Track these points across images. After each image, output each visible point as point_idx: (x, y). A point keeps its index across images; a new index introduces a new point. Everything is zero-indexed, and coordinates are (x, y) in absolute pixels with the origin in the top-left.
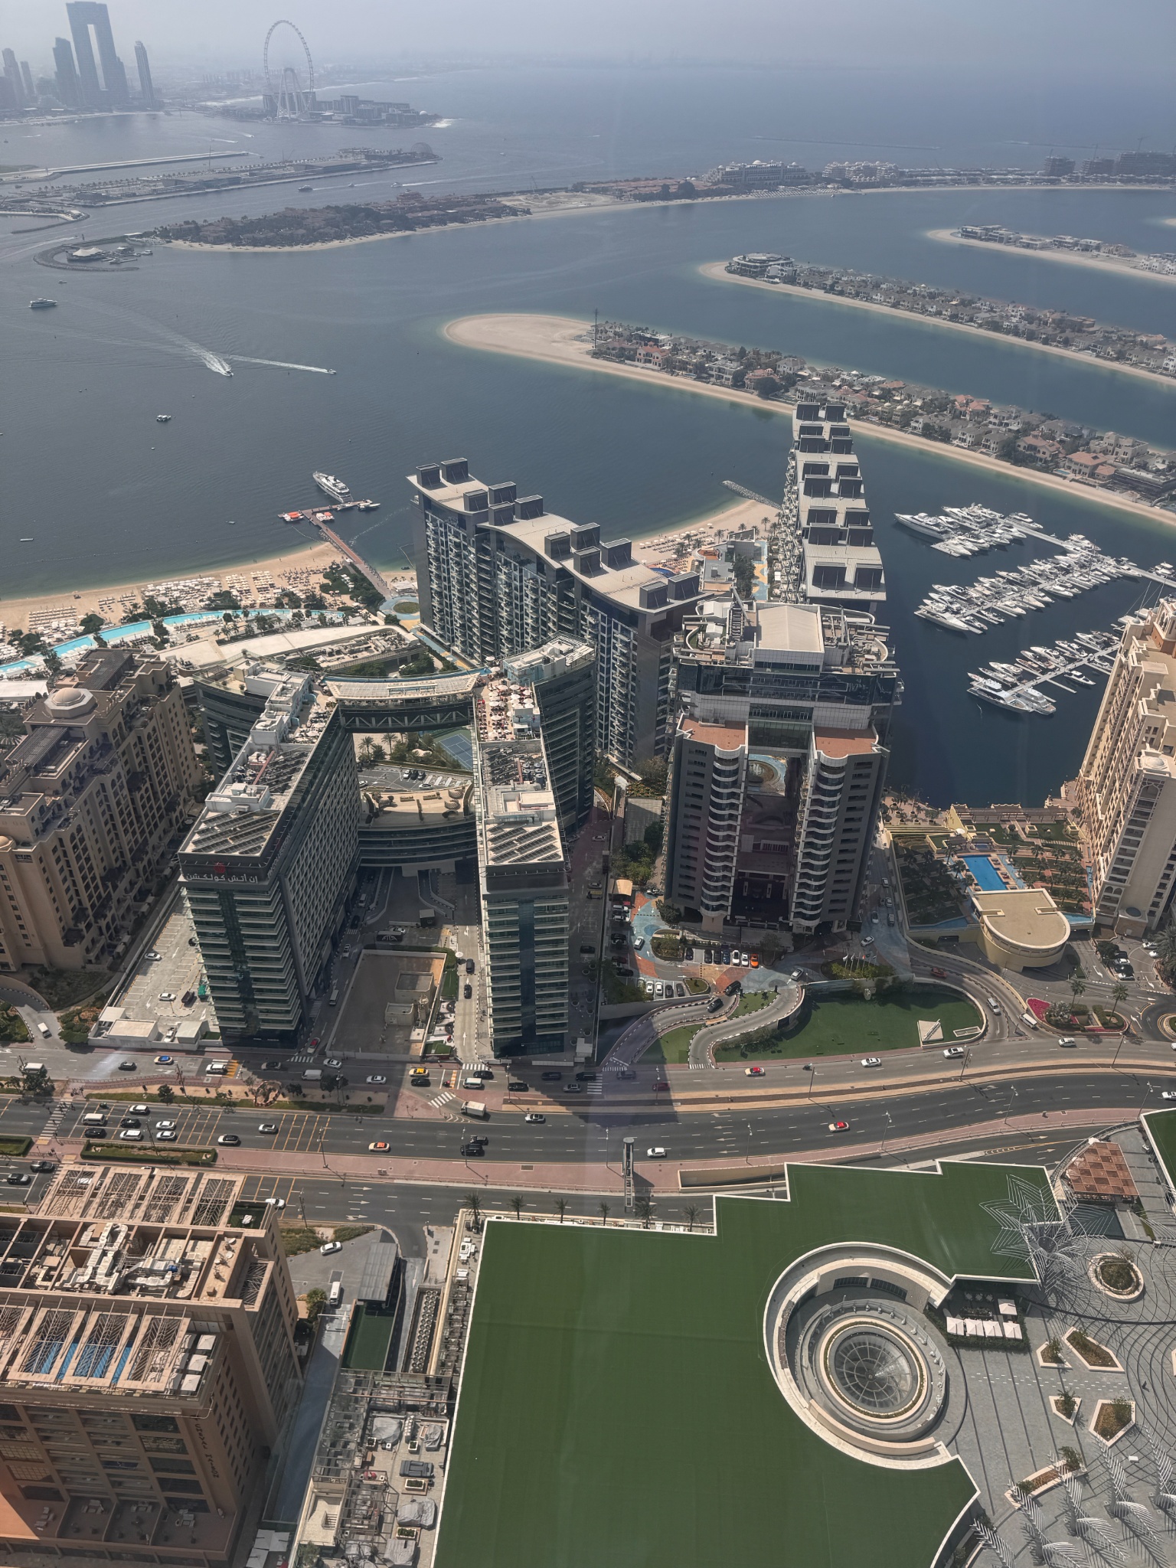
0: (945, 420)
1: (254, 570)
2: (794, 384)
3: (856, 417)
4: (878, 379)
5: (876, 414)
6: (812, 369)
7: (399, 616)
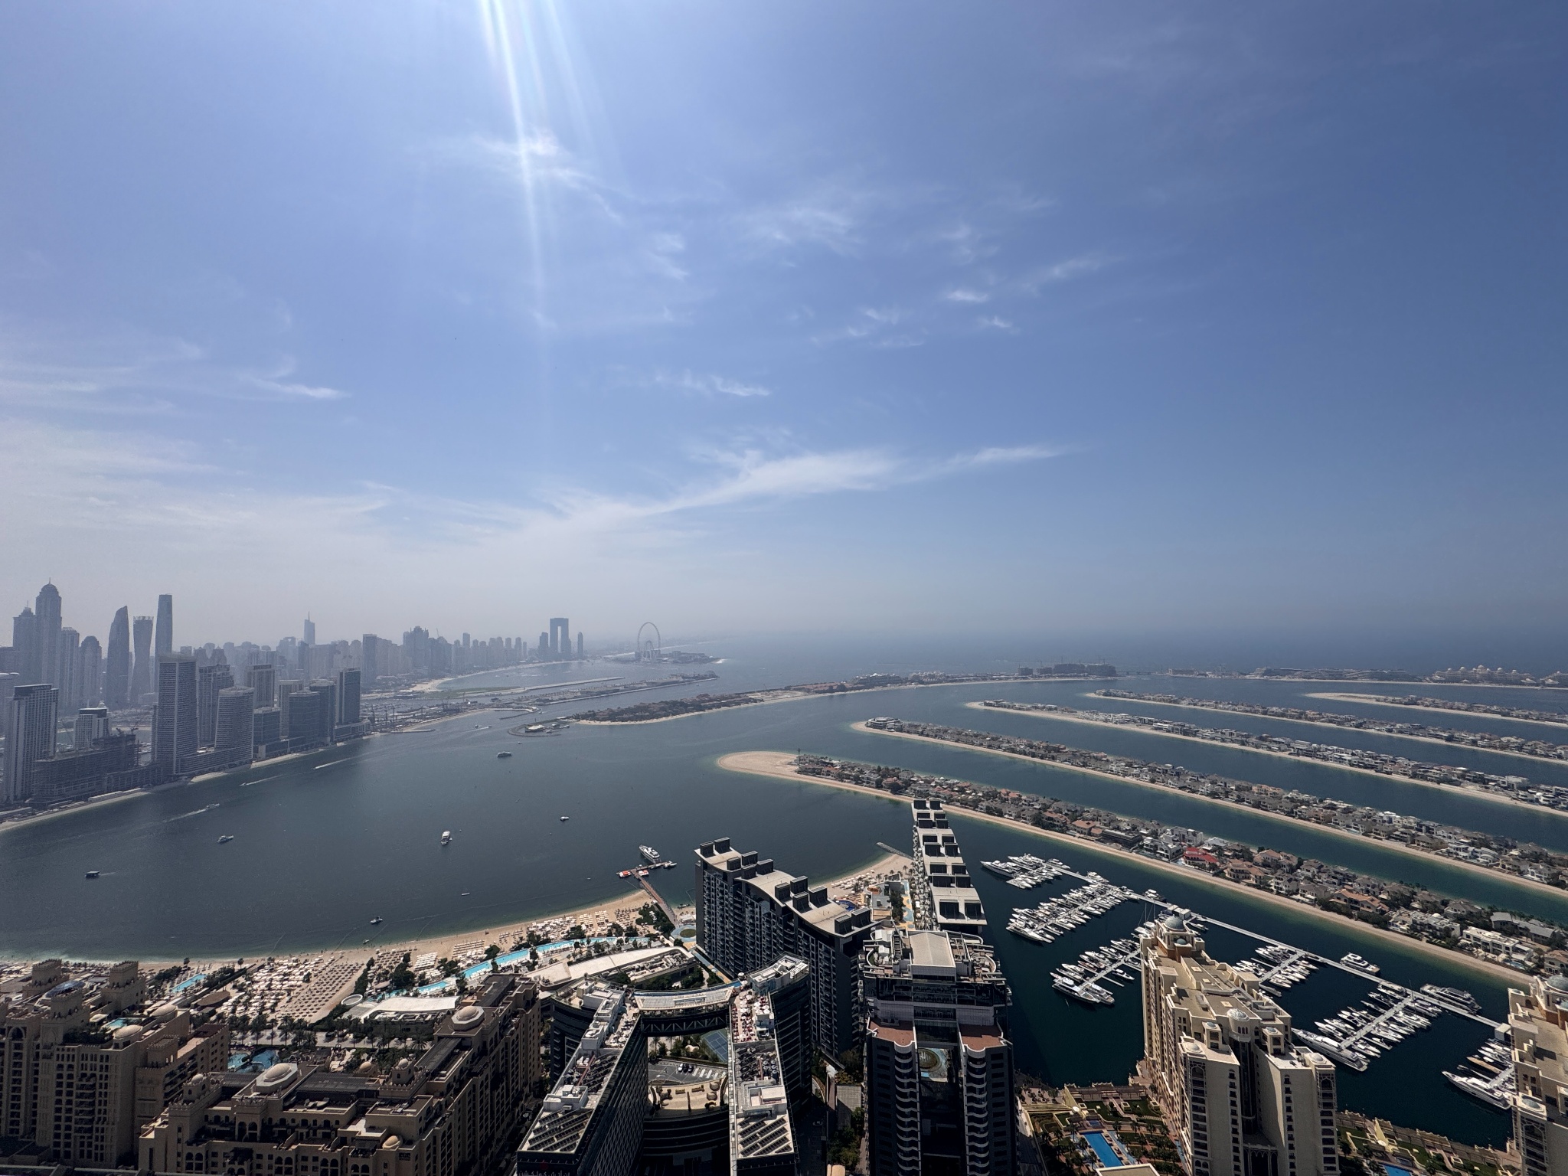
0: (996, 804)
1: (598, 911)
2: (910, 785)
3: (947, 803)
4: (956, 781)
5: (958, 801)
6: (918, 777)
7: (683, 939)
